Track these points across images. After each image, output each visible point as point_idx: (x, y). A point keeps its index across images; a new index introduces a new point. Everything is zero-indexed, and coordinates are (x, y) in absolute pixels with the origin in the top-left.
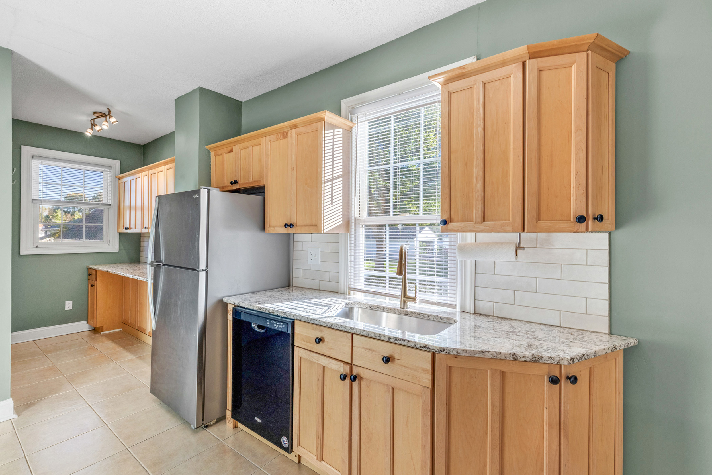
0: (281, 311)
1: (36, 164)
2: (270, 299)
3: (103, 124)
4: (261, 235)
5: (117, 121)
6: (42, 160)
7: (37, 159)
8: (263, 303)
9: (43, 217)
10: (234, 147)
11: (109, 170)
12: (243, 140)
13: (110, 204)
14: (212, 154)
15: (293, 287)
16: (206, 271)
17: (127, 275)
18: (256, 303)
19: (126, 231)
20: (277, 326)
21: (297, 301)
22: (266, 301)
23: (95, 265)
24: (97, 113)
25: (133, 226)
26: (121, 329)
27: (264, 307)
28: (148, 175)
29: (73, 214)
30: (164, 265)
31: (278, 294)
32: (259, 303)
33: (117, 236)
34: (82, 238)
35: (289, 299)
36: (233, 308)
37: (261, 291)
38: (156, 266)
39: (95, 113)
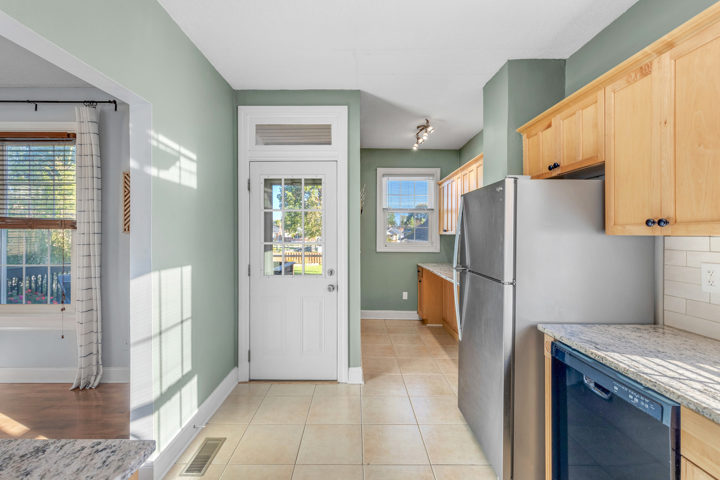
0: (645, 376)
1: (385, 180)
2: (619, 342)
3: (424, 135)
4: (599, 239)
5: (433, 129)
6: (388, 177)
7: (386, 176)
8: (605, 349)
9: (404, 223)
10: (553, 120)
11: (432, 178)
12: (567, 105)
13: (433, 209)
14: (524, 137)
15: (665, 327)
16: (513, 285)
17: (443, 276)
18: (591, 346)
19: (445, 233)
20: (636, 400)
21: (680, 360)
22: (610, 345)
23: (423, 263)
24: (420, 127)
25: (449, 228)
26: (442, 325)
27: (607, 357)
28: (461, 177)
29: (421, 220)
30: (470, 271)
31: (634, 335)
32: (596, 347)
33: (439, 237)
34: (413, 239)
35: (659, 351)
36: (553, 343)
37: (600, 324)
38: (461, 271)
39: (418, 127)
